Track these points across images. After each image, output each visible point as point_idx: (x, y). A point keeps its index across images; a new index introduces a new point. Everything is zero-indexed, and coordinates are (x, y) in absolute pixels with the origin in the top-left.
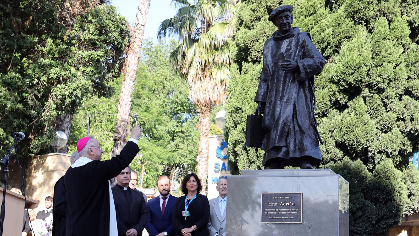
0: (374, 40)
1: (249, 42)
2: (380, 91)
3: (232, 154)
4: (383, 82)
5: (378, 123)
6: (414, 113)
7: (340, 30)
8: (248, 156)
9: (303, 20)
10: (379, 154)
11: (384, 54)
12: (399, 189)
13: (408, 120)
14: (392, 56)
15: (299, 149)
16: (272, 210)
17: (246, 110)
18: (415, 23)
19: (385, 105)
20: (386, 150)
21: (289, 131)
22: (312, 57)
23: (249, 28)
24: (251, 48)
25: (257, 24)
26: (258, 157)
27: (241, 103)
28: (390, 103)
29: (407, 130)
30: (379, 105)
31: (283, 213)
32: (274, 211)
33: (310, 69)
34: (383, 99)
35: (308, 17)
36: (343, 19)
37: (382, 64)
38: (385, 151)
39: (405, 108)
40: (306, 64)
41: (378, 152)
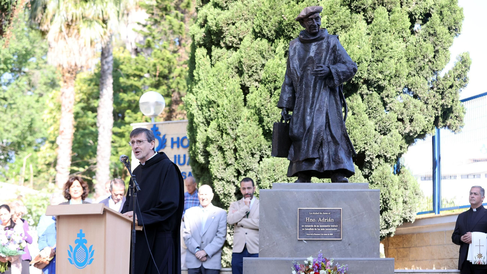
0: (373, 32)
1: (223, 25)
2: (380, 89)
3: (201, 154)
4: (384, 80)
5: (376, 124)
6: (414, 114)
7: (335, 19)
8: (224, 158)
9: (294, 6)
10: (377, 159)
11: (386, 48)
12: (396, 197)
13: (407, 121)
14: (393, 50)
15: (333, 161)
16: (309, 226)
17: (224, 104)
18: (416, 14)
19: (385, 104)
20: (386, 154)
21: (322, 141)
22: (344, 63)
23: (222, 9)
24: (226, 32)
25: (232, 4)
26: (236, 159)
27: (216, 96)
28: (390, 103)
29: (405, 131)
30: (378, 104)
31: (322, 229)
32: (312, 228)
33: (343, 75)
34: (383, 98)
35: (301, 2)
36: (339, 7)
37: (383, 60)
38: (384, 155)
39: (404, 107)
40: (339, 71)
41: (376, 157)
